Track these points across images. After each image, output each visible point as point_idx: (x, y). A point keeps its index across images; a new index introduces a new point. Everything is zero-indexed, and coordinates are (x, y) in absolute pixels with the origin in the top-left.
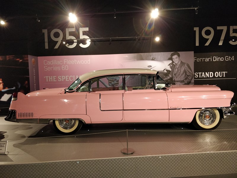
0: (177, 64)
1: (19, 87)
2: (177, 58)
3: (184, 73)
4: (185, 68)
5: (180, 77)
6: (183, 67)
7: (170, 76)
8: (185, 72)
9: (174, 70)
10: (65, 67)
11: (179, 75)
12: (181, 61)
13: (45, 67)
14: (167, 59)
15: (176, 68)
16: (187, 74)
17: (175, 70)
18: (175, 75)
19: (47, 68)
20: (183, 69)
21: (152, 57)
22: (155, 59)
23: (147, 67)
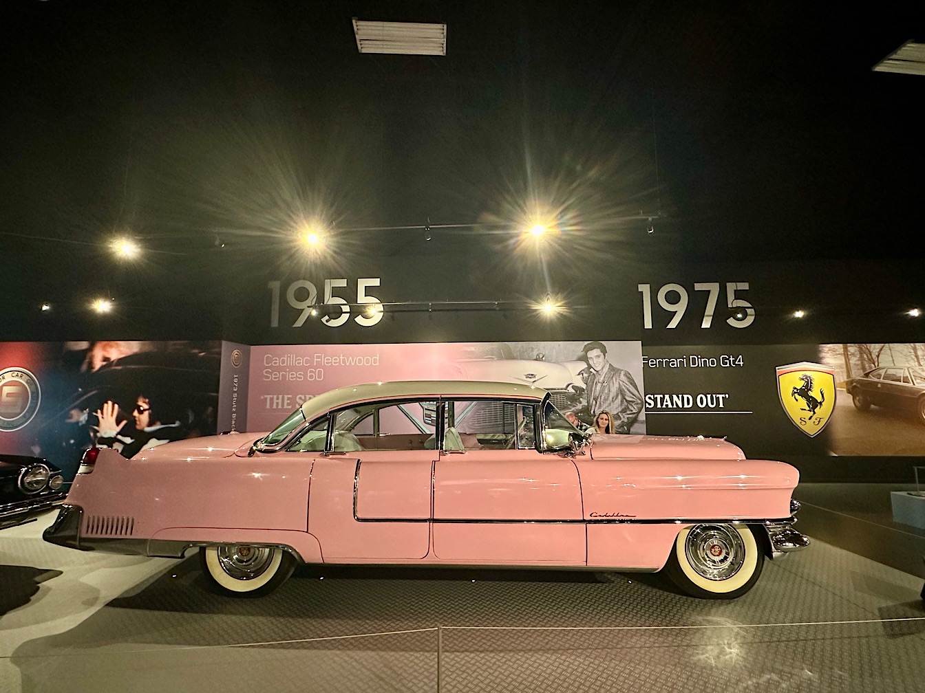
0: (600, 372)
1: (190, 421)
2: (598, 356)
3: (617, 395)
4: (621, 383)
5: (610, 404)
6: (614, 379)
7: (584, 403)
8: (621, 392)
9: (593, 385)
10: (315, 373)
11: (606, 400)
12: (610, 364)
13: (267, 372)
14: (575, 358)
15: (599, 382)
16: (628, 398)
17: (596, 387)
18: (596, 399)
19: (271, 373)
20: (617, 385)
21: (535, 353)
22: (544, 359)
23: (524, 378)
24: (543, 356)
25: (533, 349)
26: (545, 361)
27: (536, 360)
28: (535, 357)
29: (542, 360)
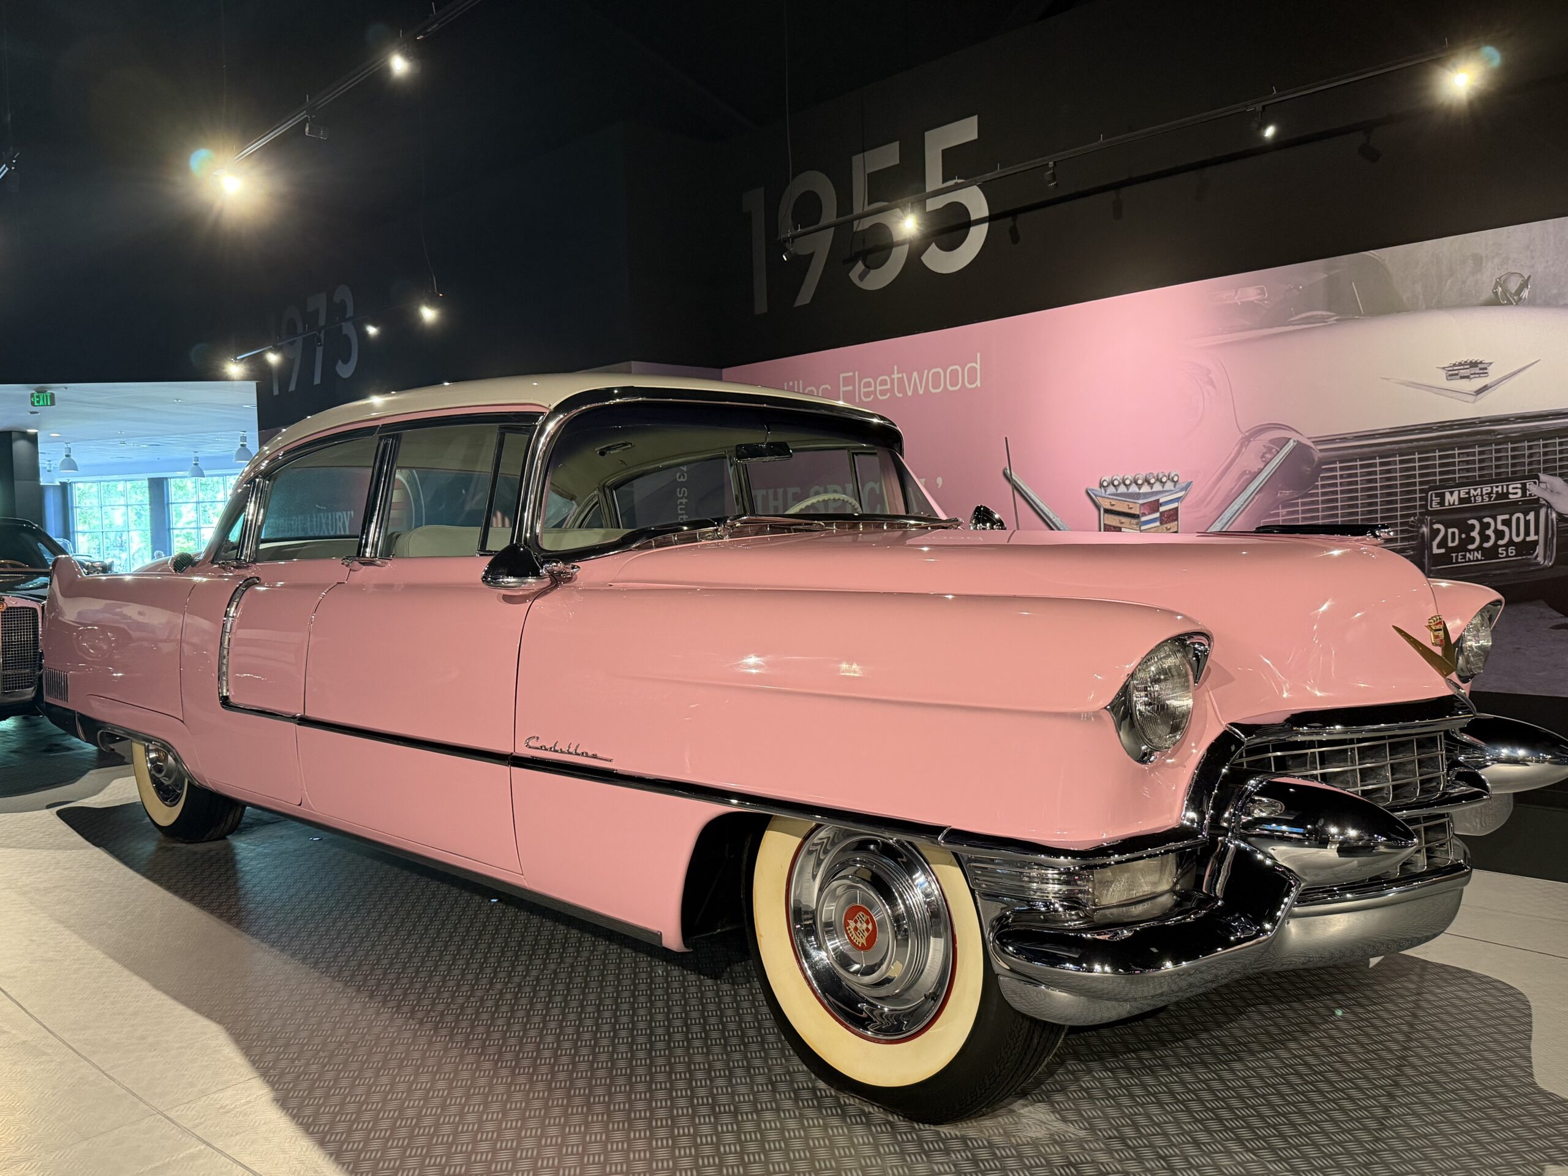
21: (1488, 277)
22: (1525, 294)
23: (1441, 380)
24: (1524, 285)
25: (1478, 261)
26: (1532, 303)
27: (1494, 302)
28: (1487, 294)
29: (1519, 302)
